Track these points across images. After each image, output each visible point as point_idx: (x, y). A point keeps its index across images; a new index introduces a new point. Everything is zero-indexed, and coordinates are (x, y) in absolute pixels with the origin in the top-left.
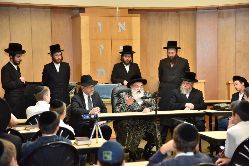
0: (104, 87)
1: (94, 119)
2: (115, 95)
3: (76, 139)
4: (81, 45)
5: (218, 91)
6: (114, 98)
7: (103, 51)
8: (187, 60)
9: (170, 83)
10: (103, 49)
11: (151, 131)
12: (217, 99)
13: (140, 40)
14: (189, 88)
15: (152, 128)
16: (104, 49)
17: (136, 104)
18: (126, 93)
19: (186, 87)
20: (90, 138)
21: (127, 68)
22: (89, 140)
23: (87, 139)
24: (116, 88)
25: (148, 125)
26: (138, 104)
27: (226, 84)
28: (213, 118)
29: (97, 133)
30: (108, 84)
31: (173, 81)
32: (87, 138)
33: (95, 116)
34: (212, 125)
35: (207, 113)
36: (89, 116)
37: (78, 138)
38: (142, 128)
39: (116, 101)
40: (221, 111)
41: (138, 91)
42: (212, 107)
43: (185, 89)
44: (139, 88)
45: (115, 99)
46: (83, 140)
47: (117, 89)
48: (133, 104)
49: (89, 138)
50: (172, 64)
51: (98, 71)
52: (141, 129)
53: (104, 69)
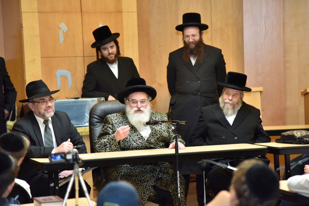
0: (72, 104)
1: (72, 162)
2: (96, 120)
3: (37, 201)
4: (22, 24)
5: (285, 109)
6: (93, 126)
7: (66, 35)
8: (220, 51)
9: (193, 94)
10: (65, 32)
11: (166, 186)
12: (284, 124)
13: (136, 13)
14: (238, 103)
15: (167, 180)
16: (68, 30)
17: (137, 135)
18: (118, 115)
19: (231, 100)
20: (63, 197)
21: (114, 69)
22: (63, 201)
23: (58, 200)
24: (97, 107)
25: (158, 174)
26: (140, 135)
27: (302, 95)
28: (282, 158)
29: (77, 188)
30: (78, 98)
31: (198, 91)
32: (56, 198)
33: (73, 156)
34: (279, 171)
35: (271, 150)
36: (62, 157)
37: (41, 199)
38: (148, 181)
39: (98, 130)
40: (296, 144)
41: (136, 109)
42: (279, 137)
43: (231, 105)
44: (139, 103)
45: (96, 126)
46: (51, 201)
47: (99, 108)
48: (130, 136)
49: (61, 199)
50: (194, 57)
51: (57, 73)
52: (145, 182)
53: (68, 70)
